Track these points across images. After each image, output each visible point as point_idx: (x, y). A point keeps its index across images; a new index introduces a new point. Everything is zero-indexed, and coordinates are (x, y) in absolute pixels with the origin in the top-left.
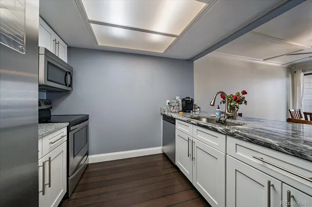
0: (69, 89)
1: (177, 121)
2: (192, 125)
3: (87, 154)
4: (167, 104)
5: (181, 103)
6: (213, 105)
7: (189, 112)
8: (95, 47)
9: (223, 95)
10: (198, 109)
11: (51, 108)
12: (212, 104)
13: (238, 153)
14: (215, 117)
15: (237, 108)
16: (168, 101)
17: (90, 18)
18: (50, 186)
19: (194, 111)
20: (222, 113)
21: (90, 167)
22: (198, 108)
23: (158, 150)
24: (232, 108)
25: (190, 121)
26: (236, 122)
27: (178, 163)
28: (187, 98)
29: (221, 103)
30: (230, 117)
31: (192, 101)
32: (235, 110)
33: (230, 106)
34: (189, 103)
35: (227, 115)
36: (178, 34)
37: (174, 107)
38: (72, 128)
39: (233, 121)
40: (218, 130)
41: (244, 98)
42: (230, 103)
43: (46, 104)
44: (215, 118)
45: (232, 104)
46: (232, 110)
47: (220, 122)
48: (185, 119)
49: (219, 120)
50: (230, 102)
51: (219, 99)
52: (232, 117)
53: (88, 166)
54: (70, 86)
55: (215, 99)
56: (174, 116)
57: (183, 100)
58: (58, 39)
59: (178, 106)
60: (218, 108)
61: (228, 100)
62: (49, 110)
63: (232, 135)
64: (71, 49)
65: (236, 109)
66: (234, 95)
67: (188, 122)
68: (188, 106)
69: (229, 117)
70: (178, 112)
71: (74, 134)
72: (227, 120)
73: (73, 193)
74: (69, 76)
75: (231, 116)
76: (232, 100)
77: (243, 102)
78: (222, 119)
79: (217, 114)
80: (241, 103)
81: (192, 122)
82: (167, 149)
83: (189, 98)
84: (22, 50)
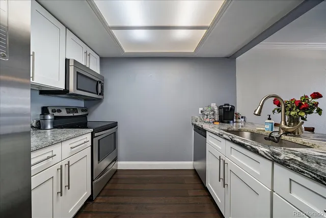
0: (100, 97)
1: (208, 133)
2: (224, 140)
3: (115, 160)
4: (200, 113)
5: (217, 111)
6: (259, 114)
7: (229, 123)
8: (122, 55)
9: (277, 101)
10: (243, 120)
11: (87, 114)
12: (256, 113)
13: (293, 195)
14: (264, 131)
15: (303, 118)
16: (201, 109)
17: (110, 24)
18: (69, 189)
19: (236, 122)
20: (276, 125)
21: (118, 173)
22: (242, 117)
23: (188, 165)
24: (294, 120)
25: (222, 135)
26: (299, 140)
27: (209, 185)
28: (225, 105)
29: (274, 112)
30: (290, 133)
31: (233, 109)
32: (298, 122)
33: (290, 115)
34: (228, 112)
35: (283, 129)
36: (209, 25)
37: (207, 116)
38: (96, 134)
39: (293, 139)
40: (260, 152)
41: (316, 104)
42: (288, 112)
43: (82, 111)
44: (264, 133)
45: (292, 113)
46: (294, 122)
47: (270, 139)
48: (217, 131)
49: (270, 136)
50: (290, 110)
51: (270, 106)
52: (293, 133)
53: (116, 171)
54: (100, 94)
55: (262, 106)
56: (206, 126)
57: (220, 108)
58: (90, 51)
59: (213, 114)
60: (269, 119)
61: (286, 107)
62: (85, 116)
63: (284, 163)
64: (103, 60)
65: (301, 121)
66: (298, 99)
67: (220, 135)
68: (227, 114)
69: (286, 133)
70: (213, 122)
71: (99, 141)
72: (284, 137)
73: (97, 196)
74: (99, 85)
75: (289, 131)
76: (293, 107)
77: (315, 111)
78: (275, 135)
79: (268, 127)
80: (311, 113)
81: (224, 136)
82: (198, 165)
83: (228, 105)
84: (4, 56)
